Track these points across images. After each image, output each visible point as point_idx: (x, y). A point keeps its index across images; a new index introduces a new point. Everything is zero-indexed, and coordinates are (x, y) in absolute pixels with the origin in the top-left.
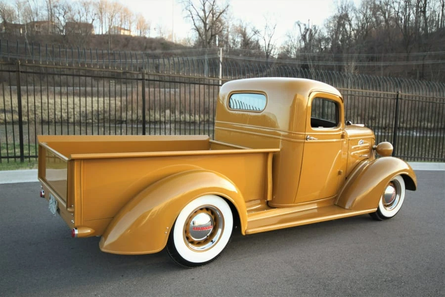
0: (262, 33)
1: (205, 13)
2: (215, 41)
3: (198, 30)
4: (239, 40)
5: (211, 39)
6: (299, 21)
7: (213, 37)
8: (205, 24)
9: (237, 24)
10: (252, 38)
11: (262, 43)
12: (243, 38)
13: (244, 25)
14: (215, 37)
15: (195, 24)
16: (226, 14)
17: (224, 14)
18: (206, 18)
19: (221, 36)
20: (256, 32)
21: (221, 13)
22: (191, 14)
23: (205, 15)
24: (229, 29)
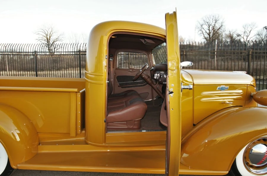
0: (242, 36)
1: (209, 31)
2: (215, 42)
3: (205, 38)
4: (229, 40)
5: (212, 41)
6: (266, 26)
7: (214, 41)
8: (210, 35)
9: (227, 33)
10: (236, 39)
11: (242, 40)
12: (231, 39)
13: (231, 34)
14: (215, 41)
15: (204, 36)
16: (221, 29)
17: (220, 30)
18: (210, 33)
19: (219, 39)
20: (239, 35)
21: (218, 30)
22: (203, 32)
23: (210, 32)
24: (223, 36)
